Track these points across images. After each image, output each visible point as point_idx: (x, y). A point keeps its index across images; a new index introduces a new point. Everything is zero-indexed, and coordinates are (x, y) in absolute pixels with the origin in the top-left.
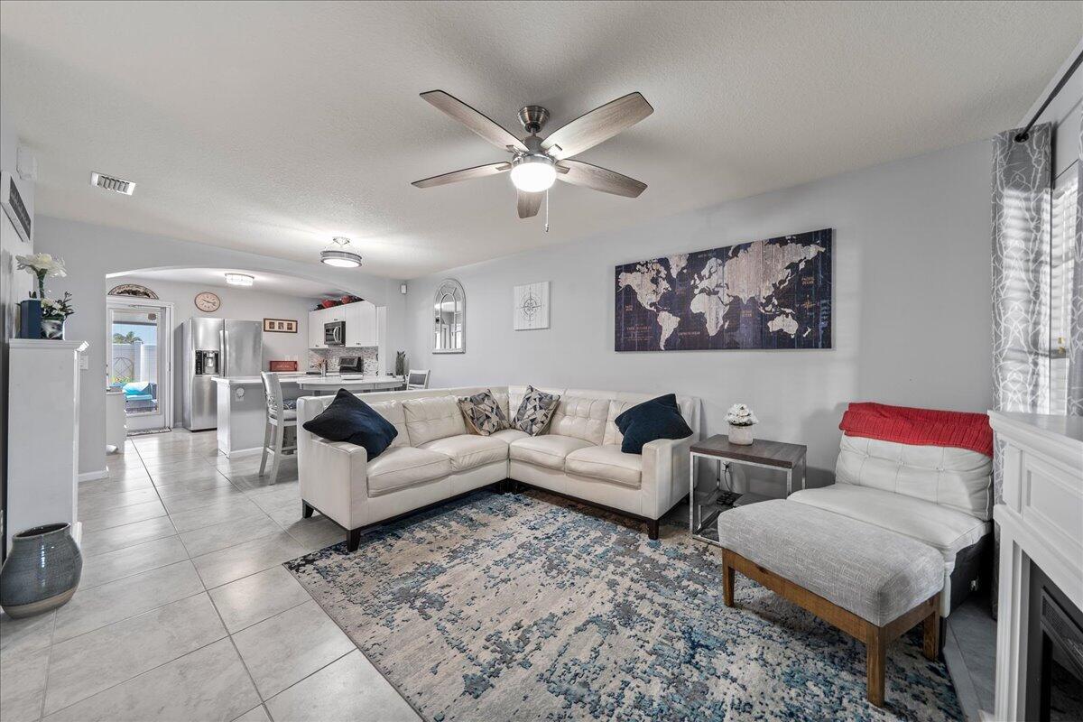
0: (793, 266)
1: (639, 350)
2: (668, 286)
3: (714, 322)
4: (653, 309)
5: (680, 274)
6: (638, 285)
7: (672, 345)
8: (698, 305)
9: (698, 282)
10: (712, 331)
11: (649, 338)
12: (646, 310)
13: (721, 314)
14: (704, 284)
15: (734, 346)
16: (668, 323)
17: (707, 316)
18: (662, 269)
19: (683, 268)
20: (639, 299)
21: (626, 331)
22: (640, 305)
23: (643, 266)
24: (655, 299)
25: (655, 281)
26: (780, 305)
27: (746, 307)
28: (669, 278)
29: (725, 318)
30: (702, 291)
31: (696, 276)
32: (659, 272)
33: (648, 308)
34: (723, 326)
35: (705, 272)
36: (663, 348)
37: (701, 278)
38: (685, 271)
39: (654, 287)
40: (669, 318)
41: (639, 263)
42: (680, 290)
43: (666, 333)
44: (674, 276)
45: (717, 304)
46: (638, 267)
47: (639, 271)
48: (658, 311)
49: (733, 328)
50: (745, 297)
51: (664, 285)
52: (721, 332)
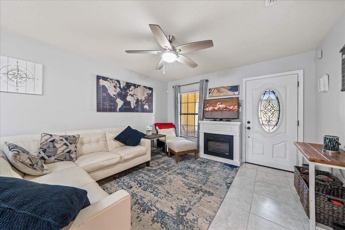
0: (148, 94)
1: (109, 111)
2: (120, 90)
3: (133, 105)
4: (114, 97)
5: (124, 87)
6: (108, 87)
7: (121, 110)
8: (129, 98)
9: (129, 91)
10: (133, 107)
11: (113, 107)
12: (112, 97)
13: (135, 102)
14: (130, 93)
15: (137, 111)
16: (120, 103)
17: (131, 102)
18: (118, 84)
19: (124, 86)
20: (109, 92)
21: (103, 104)
22: (109, 94)
23: (110, 80)
24: (115, 93)
25: (115, 87)
26: (146, 102)
27: (140, 102)
28: (120, 87)
29: (136, 103)
30: (130, 95)
31: (128, 90)
32: (117, 84)
33: (113, 96)
34: (135, 106)
35: (130, 89)
36: (118, 111)
37: (130, 91)
38: (125, 87)
39: (115, 89)
40: (120, 101)
41: (109, 78)
42: (123, 93)
43: (119, 106)
44: (122, 87)
45: (134, 99)
46: (108, 80)
47: (109, 81)
48: (117, 98)
49: (137, 107)
50: (140, 99)
51: (118, 90)
52: (134, 107)
